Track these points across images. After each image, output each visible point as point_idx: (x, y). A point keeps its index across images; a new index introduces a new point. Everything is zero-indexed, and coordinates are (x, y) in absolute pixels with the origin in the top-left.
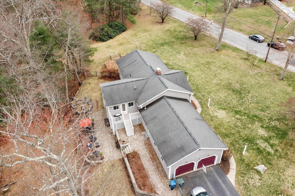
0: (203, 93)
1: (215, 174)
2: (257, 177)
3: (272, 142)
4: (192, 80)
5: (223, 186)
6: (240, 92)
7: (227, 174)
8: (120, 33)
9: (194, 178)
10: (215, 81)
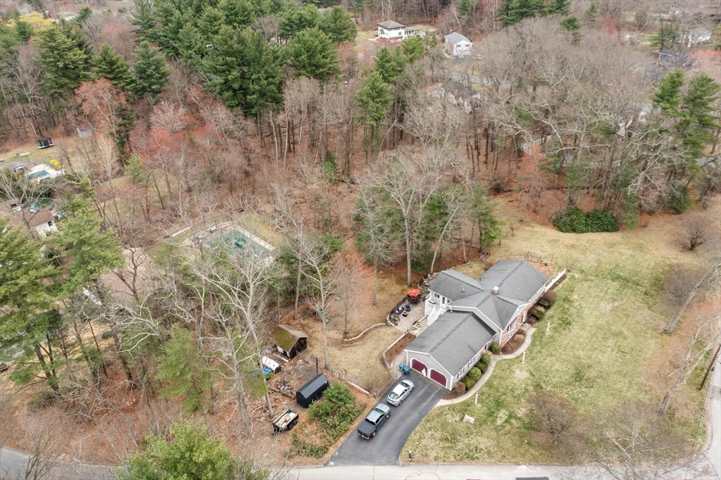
0: (543, 351)
1: (437, 391)
2: (458, 419)
3: (513, 421)
4: (560, 333)
5: (429, 399)
6: (581, 380)
7: (444, 399)
8: (597, 231)
9: (421, 379)
10: (581, 353)
